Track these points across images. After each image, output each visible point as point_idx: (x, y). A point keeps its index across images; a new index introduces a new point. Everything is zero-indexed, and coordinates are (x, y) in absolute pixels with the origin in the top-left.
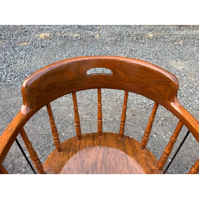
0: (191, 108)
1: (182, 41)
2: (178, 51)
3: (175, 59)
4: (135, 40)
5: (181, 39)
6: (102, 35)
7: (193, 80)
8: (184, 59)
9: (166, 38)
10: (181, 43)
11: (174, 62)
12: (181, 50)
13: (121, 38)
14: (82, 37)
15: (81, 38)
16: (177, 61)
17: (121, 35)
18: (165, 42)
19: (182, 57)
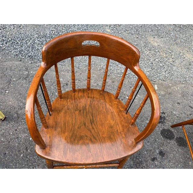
0: (158, 78)
3: (153, 35)
7: (165, 55)
8: (161, 36)
11: (152, 39)
16: (154, 38)
19: (159, 34)
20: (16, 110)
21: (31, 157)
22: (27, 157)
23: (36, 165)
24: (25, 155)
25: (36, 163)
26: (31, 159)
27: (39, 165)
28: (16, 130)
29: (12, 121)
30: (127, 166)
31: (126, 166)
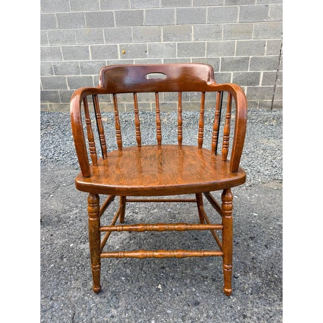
1: (275, 121)
2: (269, 131)
3: (266, 137)
4: (212, 122)
5: (274, 119)
6: (171, 119)
9: (253, 119)
10: (274, 123)
11: (266, 140)
12: (273, 130)
13: (195, 121)
14: (146, 121)
15: (145, 123)
16: (269, 139)
17: (194, 118)
18: (252, 123)
19: (276, 135)
20: (58, 213)
21: (66, 268)
22: (59, 268)
23: (72, 279)
24: (56, 266)
25: (72, 277)
26: (65, 270)
27: (77, 280)
28: (52, 235)
29: (49, 225)
30: (249, 284)
31: (247, 285)
